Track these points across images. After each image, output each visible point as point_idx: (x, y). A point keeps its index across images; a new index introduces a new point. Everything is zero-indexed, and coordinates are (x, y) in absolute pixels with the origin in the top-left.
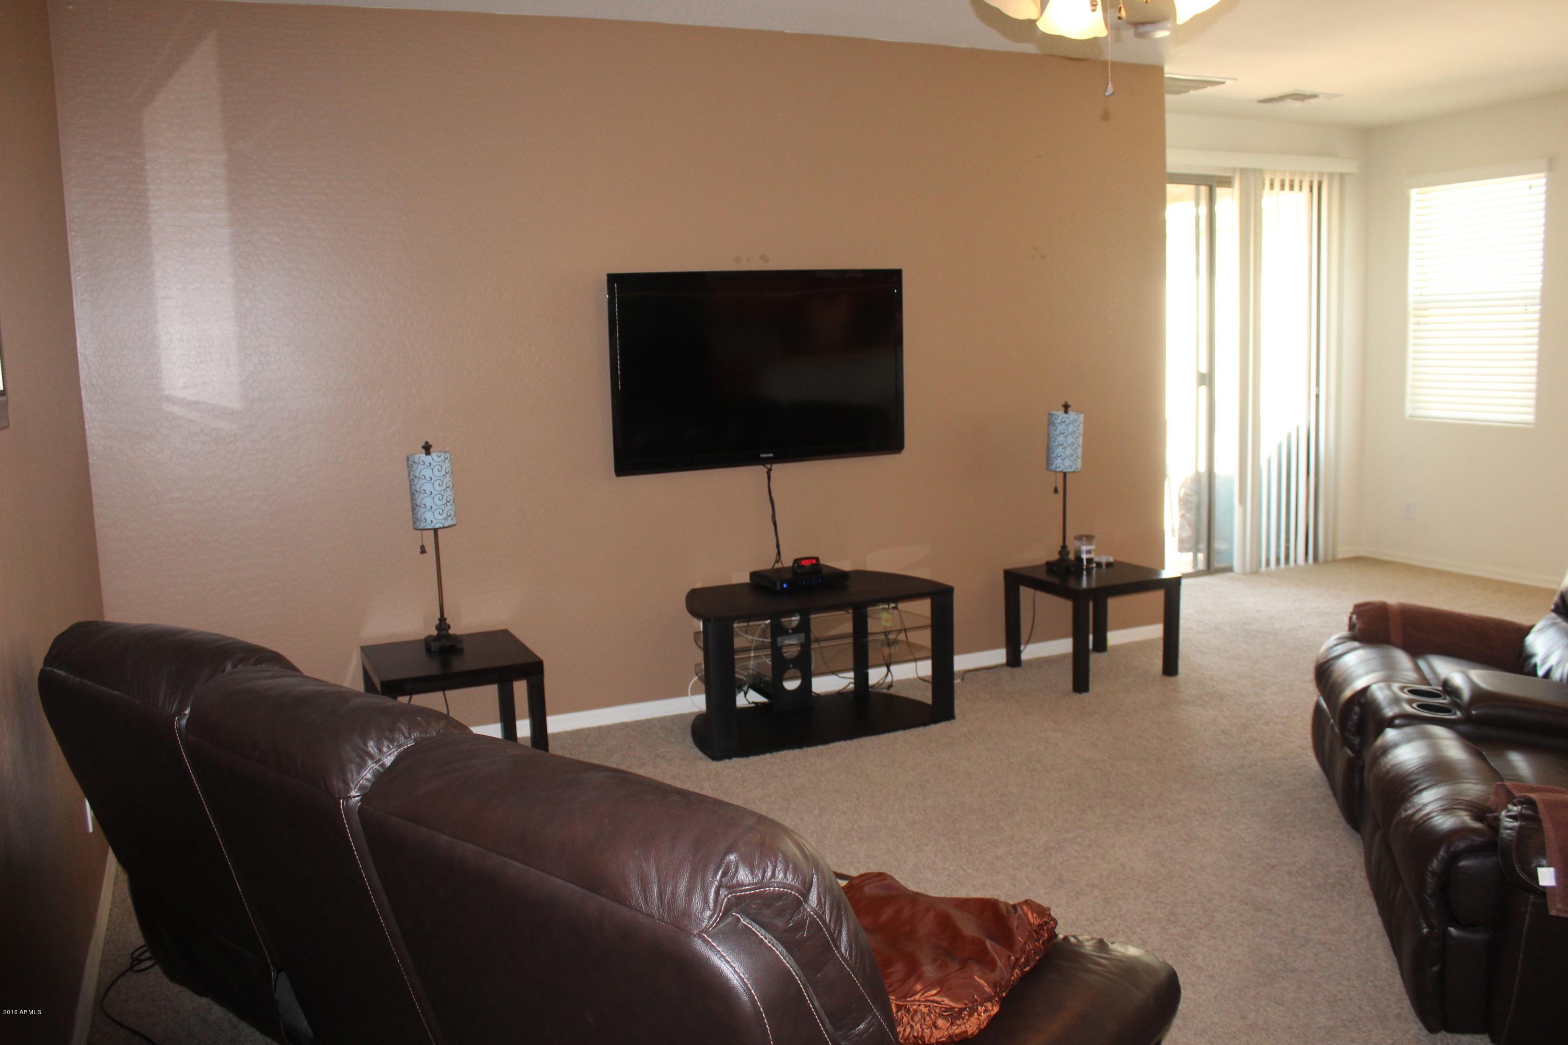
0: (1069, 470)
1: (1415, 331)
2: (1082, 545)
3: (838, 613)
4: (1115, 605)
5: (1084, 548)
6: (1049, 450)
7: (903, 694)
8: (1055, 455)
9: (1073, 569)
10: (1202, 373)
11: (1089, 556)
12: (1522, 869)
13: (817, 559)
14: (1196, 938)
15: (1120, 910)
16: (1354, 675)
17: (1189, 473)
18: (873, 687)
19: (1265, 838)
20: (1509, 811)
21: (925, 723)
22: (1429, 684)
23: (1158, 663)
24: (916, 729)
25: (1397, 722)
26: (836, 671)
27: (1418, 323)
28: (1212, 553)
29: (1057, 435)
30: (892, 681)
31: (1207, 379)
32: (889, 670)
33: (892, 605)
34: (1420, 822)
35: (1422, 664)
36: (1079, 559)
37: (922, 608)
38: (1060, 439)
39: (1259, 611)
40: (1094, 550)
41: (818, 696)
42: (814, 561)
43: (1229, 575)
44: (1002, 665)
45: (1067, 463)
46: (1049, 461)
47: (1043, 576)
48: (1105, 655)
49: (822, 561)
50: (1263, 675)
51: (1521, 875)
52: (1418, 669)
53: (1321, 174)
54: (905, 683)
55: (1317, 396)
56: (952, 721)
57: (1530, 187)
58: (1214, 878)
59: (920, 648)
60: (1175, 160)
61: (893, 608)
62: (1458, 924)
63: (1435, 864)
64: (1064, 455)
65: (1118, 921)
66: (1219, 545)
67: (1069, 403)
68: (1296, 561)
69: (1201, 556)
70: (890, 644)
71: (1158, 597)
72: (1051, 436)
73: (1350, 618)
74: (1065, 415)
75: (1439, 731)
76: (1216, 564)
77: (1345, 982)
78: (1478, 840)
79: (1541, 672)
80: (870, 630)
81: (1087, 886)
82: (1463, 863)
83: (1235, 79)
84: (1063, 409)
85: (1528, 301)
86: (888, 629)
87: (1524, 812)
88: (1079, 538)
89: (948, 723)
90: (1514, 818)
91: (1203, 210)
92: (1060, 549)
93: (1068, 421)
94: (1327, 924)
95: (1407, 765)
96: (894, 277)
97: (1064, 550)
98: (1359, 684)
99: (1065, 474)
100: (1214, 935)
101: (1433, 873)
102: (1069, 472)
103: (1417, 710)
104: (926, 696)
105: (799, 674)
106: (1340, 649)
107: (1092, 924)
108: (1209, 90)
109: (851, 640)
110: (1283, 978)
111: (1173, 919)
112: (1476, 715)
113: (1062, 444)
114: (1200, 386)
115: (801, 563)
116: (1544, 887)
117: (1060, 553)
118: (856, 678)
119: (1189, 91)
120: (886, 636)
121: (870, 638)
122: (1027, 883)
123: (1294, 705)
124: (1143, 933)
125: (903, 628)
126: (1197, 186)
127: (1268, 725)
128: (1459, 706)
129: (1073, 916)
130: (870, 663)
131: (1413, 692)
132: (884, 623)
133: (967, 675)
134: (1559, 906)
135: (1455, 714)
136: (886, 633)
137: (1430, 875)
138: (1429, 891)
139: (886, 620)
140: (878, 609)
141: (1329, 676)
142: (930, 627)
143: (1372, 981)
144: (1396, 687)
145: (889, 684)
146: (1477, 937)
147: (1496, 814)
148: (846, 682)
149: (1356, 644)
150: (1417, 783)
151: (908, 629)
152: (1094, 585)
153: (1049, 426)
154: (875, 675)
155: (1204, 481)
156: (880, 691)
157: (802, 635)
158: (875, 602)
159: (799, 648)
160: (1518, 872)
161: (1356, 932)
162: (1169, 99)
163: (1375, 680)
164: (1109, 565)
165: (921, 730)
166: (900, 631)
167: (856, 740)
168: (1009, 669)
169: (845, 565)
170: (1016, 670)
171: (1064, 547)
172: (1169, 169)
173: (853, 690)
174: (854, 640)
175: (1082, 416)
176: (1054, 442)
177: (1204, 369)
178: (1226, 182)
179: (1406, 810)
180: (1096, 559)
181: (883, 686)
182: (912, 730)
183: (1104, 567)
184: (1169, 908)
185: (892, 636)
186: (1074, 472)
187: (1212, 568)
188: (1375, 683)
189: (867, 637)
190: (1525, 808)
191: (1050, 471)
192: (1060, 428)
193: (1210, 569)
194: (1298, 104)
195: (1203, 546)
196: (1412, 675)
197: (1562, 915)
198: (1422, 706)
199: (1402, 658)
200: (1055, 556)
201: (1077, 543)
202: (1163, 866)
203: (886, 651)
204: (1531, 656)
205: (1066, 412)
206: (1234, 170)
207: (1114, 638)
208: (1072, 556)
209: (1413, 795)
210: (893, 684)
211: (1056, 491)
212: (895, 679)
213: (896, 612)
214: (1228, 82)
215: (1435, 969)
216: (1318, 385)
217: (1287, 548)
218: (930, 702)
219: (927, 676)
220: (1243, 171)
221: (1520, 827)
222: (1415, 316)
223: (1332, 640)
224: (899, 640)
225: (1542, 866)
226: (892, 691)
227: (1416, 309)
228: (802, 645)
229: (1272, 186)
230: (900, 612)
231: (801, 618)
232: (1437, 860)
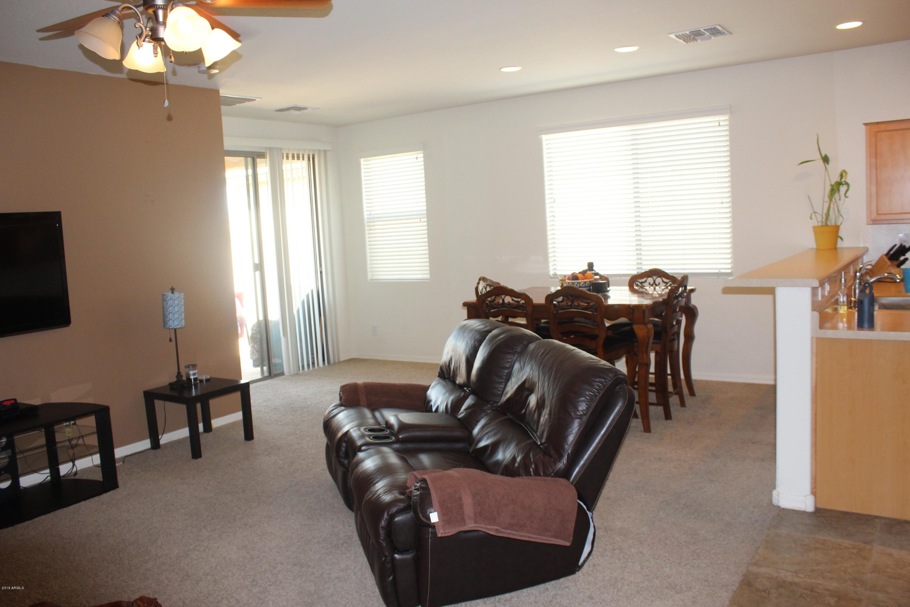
0: (178, 327)
1: (369, 234)
2: (190, 371)
3: (34, 432)
4: (214, 403)
5: (191, 372)
6: (164, 316)
7: (85, 477)
8: (168, 319)
9: (186, 385)
10: (256, 264)
11: (195, 377)
12: (423, 516)
13: (15, 400)
14: (268, 591)
15: (223, 586)
16: (342, 425)
17: (255, 321)
18: (64, 476)
19: (305, 525)
20: (415, 486)
21: (100, 494)
22: (380, 425)
23: (242, 433)
24: (94, 498)
25: (363, 448)
26: (36, 470)
27: (371, 230)
28: (271, 366)
29: (168, 307)
30: (76, 471)
31: (259, 267)
32: (74, 465)
33: (72, 422)
34: (374, 501)
35: (377, 414)
36: (189, 379)
37: (90, 422)
38: (171, 309)
39: (299, 396)
40: (197, 373)
41: (26, 489)
42: (13, 401)
43: (282, 377)
44: (148, 449)
45: (176, 323)
46: (165, 323)
47: (168, 392)
48: (211, 434)
49: (19, 401)
50: (301, 432)
51: (423, 519)
52: (374, 417)
53: (315, 150)
54: (84, 470)
55: (321, 272)
56: (117, 489)
57: (417, 158)
58: (277, 554)
59: (93, 447)
60: (228, 143)
61: (73, 424)
62: (399, 553)
63: (383, 523)
64: (173, 319)
65: (222, 592)
66: (275, 361)
67: (174, 287)
68: (318, 365)
69: (265, 368)
70: (73, 447)
71: (237, 396)
72: (165, 307)
73: (340, 394)
74: (173, 295)
75: (385, 449)
76: (274, 372)
77: (350, 597)
78: (402, 505)
79: (434, 409)
80: (57, 440)
81: (204, 575)
82: (396, 519)
83: (261, 98)
84: (171, 291)
85: (421, 216)
86: (71, 438)
87: (422, 486)
88: (188, 367)
89: (115, 491)
90: (417, 490)
91: (250, 172)
92: (176, 374)
93: (174, 298)
94: (339, 567)
95: (368, 471)
96: (56, 217)
97: (179, 374)
98: (345, 429)
99: (175, 330)
100: (278, 588)
101: (382, 528)
102: (177, 328)
103: (372, 440)
104: (98, 476)
105: (10, 476)
106: (335, 412)
107: (207, 597)
108: (247, 104)
109: (45, 449)
110: (317, 603)
111: (255, 583)
112: (402, 438)
113: (172, 312)
114: (256, 271)
115: (4, 404)
116: (433, 523)
117: (177, 377)
118: (51, 472)
119: (236, 104)
120: (70, 442)
121: (58, 445)
122: (166, 582)
123: (318, 446)
124: (238, 596)
125: (81, 435)
126: (245, 158)
127: (304, 460)
128: (392, 434)
129: (196, 596)
130: (60, 461)
131: (371, 430)
132: (68, 435)
133: (126, 459)
134: (442, 531)
135: (392, 438)
136: (70, 440)
137: (381, 529)
138: (382, 538)
139: (69, 433)
140: (64, 426)
141: (330, 427)
142: (96, 433)
143: (364, 593)
144: (362, 429)
145: (75, 472)
146: (408, 556)
147: (411, 490)
148: (46, 476)
149: (343, 408)
150: (373, 480)
151: (85, 435)
152: (199, 393)
153: (163, 302)
154: (64, 469)
155: (263, 325)
156: (69, 478)
157: (9, 451)
158: (60, 422)
159: (8, 460)
160: (421, 518)
161: (355, 568)
162: (224, 108)
163: (351, 427)
164: (207, 380)
165: (97, 498)
166: (79, 437)
167: (52, 513)
168: (153, 451)
169: (36, 402)
170: (157, 451)
171: (179, 373)
172: (226, 148)
173: (50, 480)
174: (48, 448)
175: (182, 294)
176: (166, 311)
177: (257, 261)
178: (262, 155)
179: (368, 496)
180: (200, 378)
181: (71, 475)
182: (91, 499)
183: (204, 382)
184: (252, 577)
185: (74, 442)
186: (181, 328)
187: (272, 374)
188: (351, 428)
189: (56, 445)
190: (423, 483)
191: (166, 329)
192: (170, 303)
193: (271, 375)
194: (297, 113)
195: (266, 362)
196: (371, 421)
197: (443, 535)
198: (375, 438)
199: (368, 413)
200: (175, 379)
201: (187, 369)
202: (248, 553)
203: (71, 452)
204: (430, 401)
205: (173, 293)
206: (266, 148)
207: (216, 423)
208: (184, 378)
209: (371, 487)
210: (77, 472)
211: (171, 340)
212: (78, 469)
213: (75, 426)
214: (257, 100)
215: (391, 578)
216: (321, 266)
217: (313, 358)
218: (101, 480)
219: (99, 464)
220: (271, 149)
221: (420, 494)
222: (368, 226)
223: (331, 407)
224: (79, 444)
225: (431, 512)
226: (77, 477)
227: (368, 222)
228: (10, 457)
229: (287, 157)
230: (78, 426)
231: (7, 439)
232: (384, 520)
